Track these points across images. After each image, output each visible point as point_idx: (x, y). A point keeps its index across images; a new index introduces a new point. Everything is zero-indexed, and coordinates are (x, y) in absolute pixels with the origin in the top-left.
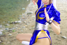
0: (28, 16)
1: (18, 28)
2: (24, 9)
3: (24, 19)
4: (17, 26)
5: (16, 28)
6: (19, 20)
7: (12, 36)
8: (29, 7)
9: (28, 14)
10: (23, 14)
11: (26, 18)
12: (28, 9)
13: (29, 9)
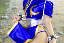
0: (14, 11)
1: (6, 23)
2: (7, 4)
3: (10, 14)
4: (5, 22)
5: (5, 24)
6: (5, 15)
7: (3, 32)
8: (12, 2)
9: (13, 9)
10: (7, 9)
11: (13, 13)
12: (11, 4)
13: (13, 4)
